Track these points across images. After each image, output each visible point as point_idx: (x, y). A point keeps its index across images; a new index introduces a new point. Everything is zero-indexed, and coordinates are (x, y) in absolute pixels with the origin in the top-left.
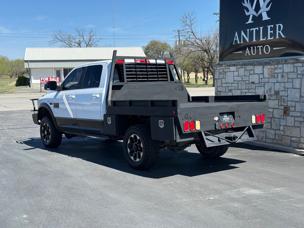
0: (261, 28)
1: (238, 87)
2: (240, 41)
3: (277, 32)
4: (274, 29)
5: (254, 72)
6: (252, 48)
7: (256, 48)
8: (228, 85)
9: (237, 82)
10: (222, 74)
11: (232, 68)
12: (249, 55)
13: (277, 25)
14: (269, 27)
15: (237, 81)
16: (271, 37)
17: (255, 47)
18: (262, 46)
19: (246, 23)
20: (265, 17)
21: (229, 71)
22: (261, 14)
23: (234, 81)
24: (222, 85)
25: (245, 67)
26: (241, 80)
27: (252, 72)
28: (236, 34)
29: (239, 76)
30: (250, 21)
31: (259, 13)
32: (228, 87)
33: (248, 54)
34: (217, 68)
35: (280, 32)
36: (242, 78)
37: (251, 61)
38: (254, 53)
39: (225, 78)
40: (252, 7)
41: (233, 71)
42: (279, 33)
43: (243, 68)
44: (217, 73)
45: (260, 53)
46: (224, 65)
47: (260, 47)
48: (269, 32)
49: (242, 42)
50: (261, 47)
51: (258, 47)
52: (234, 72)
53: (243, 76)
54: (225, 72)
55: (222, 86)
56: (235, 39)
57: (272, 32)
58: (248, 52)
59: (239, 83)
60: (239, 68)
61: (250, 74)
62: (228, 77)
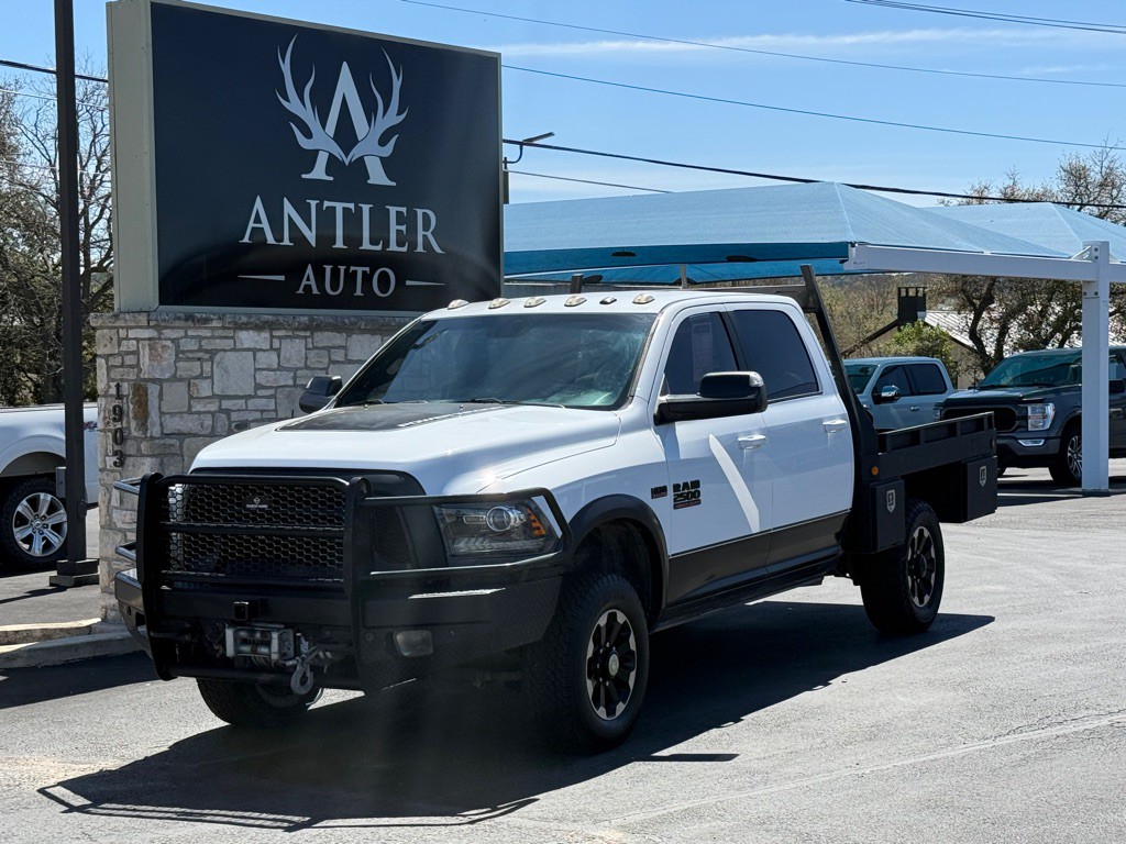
0: (366, 208)
1: (276, 411)
2: (279, 237)
3: (420, 233)
4: (408, 220)
5: (346, 355)
6: (328, 268)
7: (346, 271)
8: (226, 404)
9: (272, 392)
10: (189, 359)
11: (247, 338)
12: (315, 291)
13: (420, 212)
14: (393, 210)
15: (270, 388)
16: (400, 244)
17: (342, 268)
18: (367, 269)
19: (304, 176)
20: (377, 176)
21: (234, 349)
22: (361, 159)
23: (258, 387)
24: (190, 406)
25: (308, 334)
26: (291, 382)
27: (338, 355)
28: (258, 205)
29: (280, 368)
30: (319, 172)
31: (356, 153)
32: (228, 412)
33: (308, 288)
34: (160, 333)
35: (429, 234)
36: (295, 378)
37: (342, 317)
38: (334, 288)
39: (211, 377)
40: (324, 126)
41: (255, 351)
42: (425, 236)
43: (298, 337)
44: (166, 356)
45: (359, 292)
46: (215, 324)
47: (360, 270)
48: (394, 227)
49: (286, 242)
50: (364, 272)
51: (352, 268)
52: (259, 355)
53: (301, 369)
54: (207, 351)
55: (190, 412)
56: (251, 224)
57: (403, 228)
58: (313, 283)
59: (279, 396)
60: (280, 338)
61: (332, 362)
62: (226, 371)
